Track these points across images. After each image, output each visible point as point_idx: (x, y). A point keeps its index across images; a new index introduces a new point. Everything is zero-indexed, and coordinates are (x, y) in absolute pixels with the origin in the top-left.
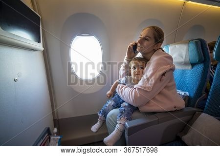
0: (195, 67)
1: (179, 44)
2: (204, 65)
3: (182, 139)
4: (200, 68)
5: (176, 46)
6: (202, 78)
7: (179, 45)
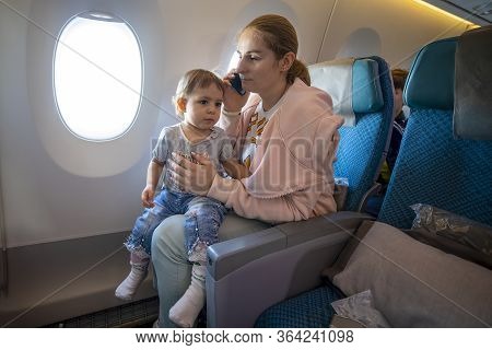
0: (364, 122)
1: (330, 65)
2: (383, 117)
3: (334, 282)
4: (373, 123)
5: (325, 69)
6: (376, 147)
7: (332, 68)
